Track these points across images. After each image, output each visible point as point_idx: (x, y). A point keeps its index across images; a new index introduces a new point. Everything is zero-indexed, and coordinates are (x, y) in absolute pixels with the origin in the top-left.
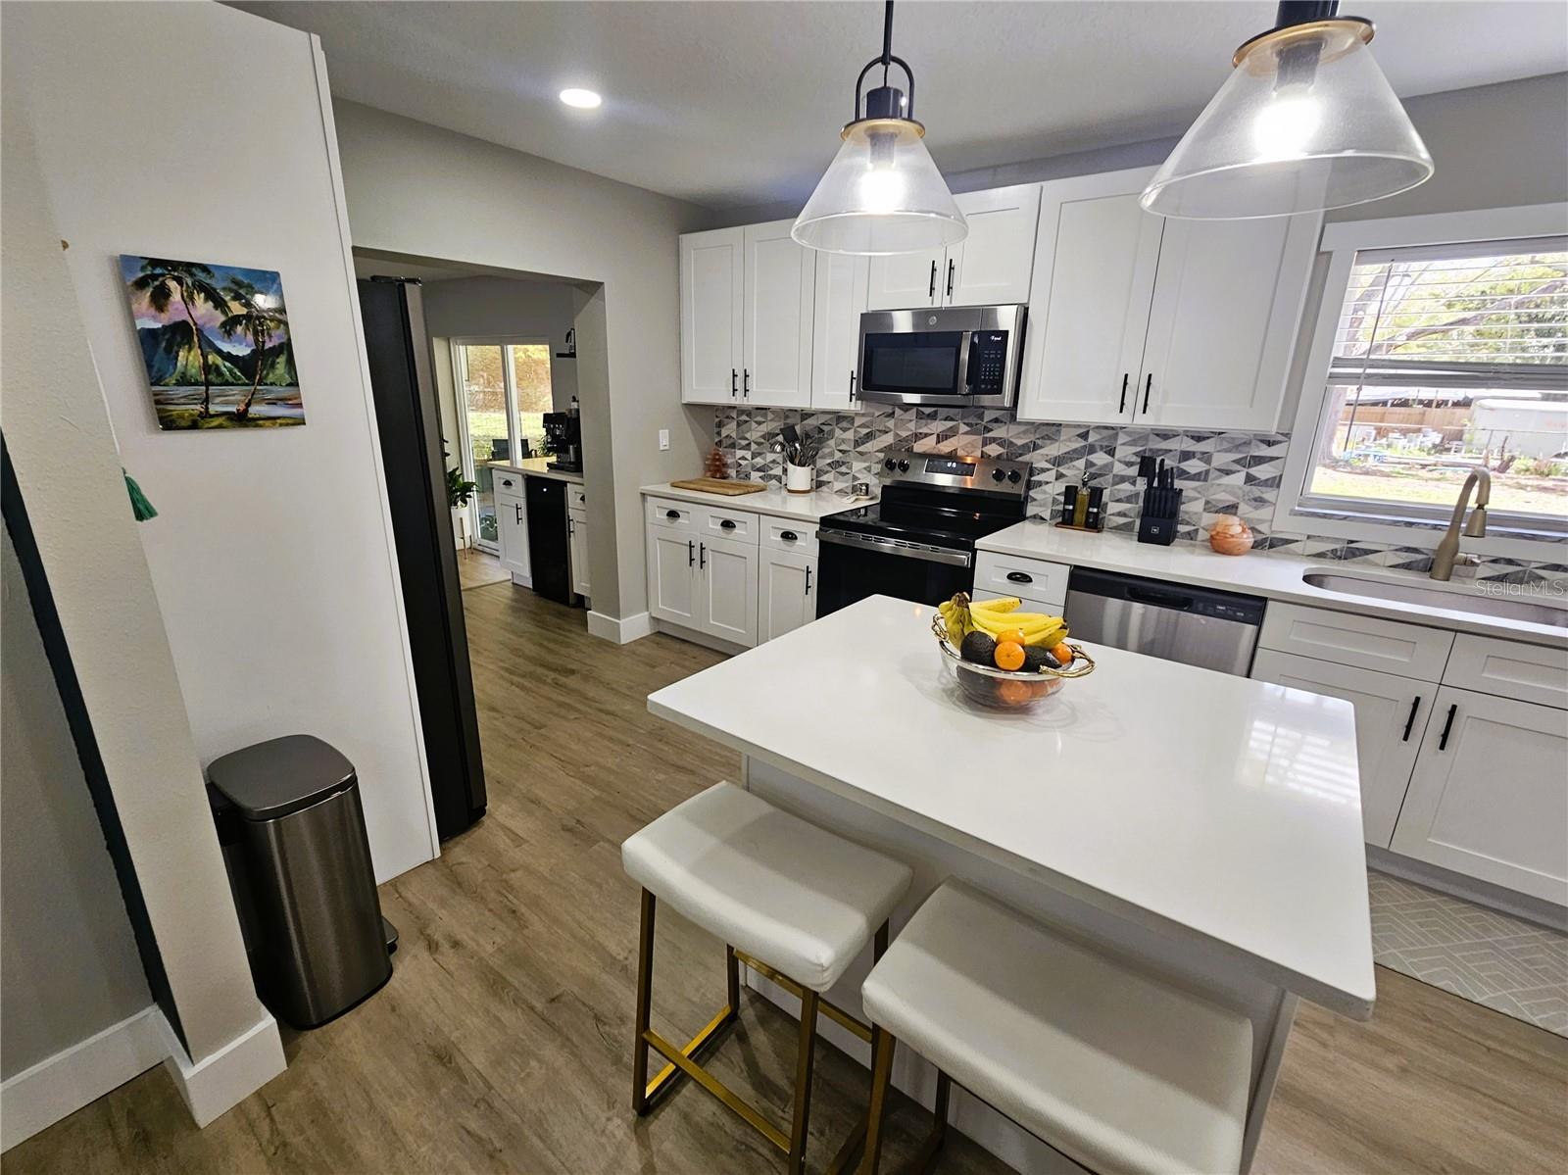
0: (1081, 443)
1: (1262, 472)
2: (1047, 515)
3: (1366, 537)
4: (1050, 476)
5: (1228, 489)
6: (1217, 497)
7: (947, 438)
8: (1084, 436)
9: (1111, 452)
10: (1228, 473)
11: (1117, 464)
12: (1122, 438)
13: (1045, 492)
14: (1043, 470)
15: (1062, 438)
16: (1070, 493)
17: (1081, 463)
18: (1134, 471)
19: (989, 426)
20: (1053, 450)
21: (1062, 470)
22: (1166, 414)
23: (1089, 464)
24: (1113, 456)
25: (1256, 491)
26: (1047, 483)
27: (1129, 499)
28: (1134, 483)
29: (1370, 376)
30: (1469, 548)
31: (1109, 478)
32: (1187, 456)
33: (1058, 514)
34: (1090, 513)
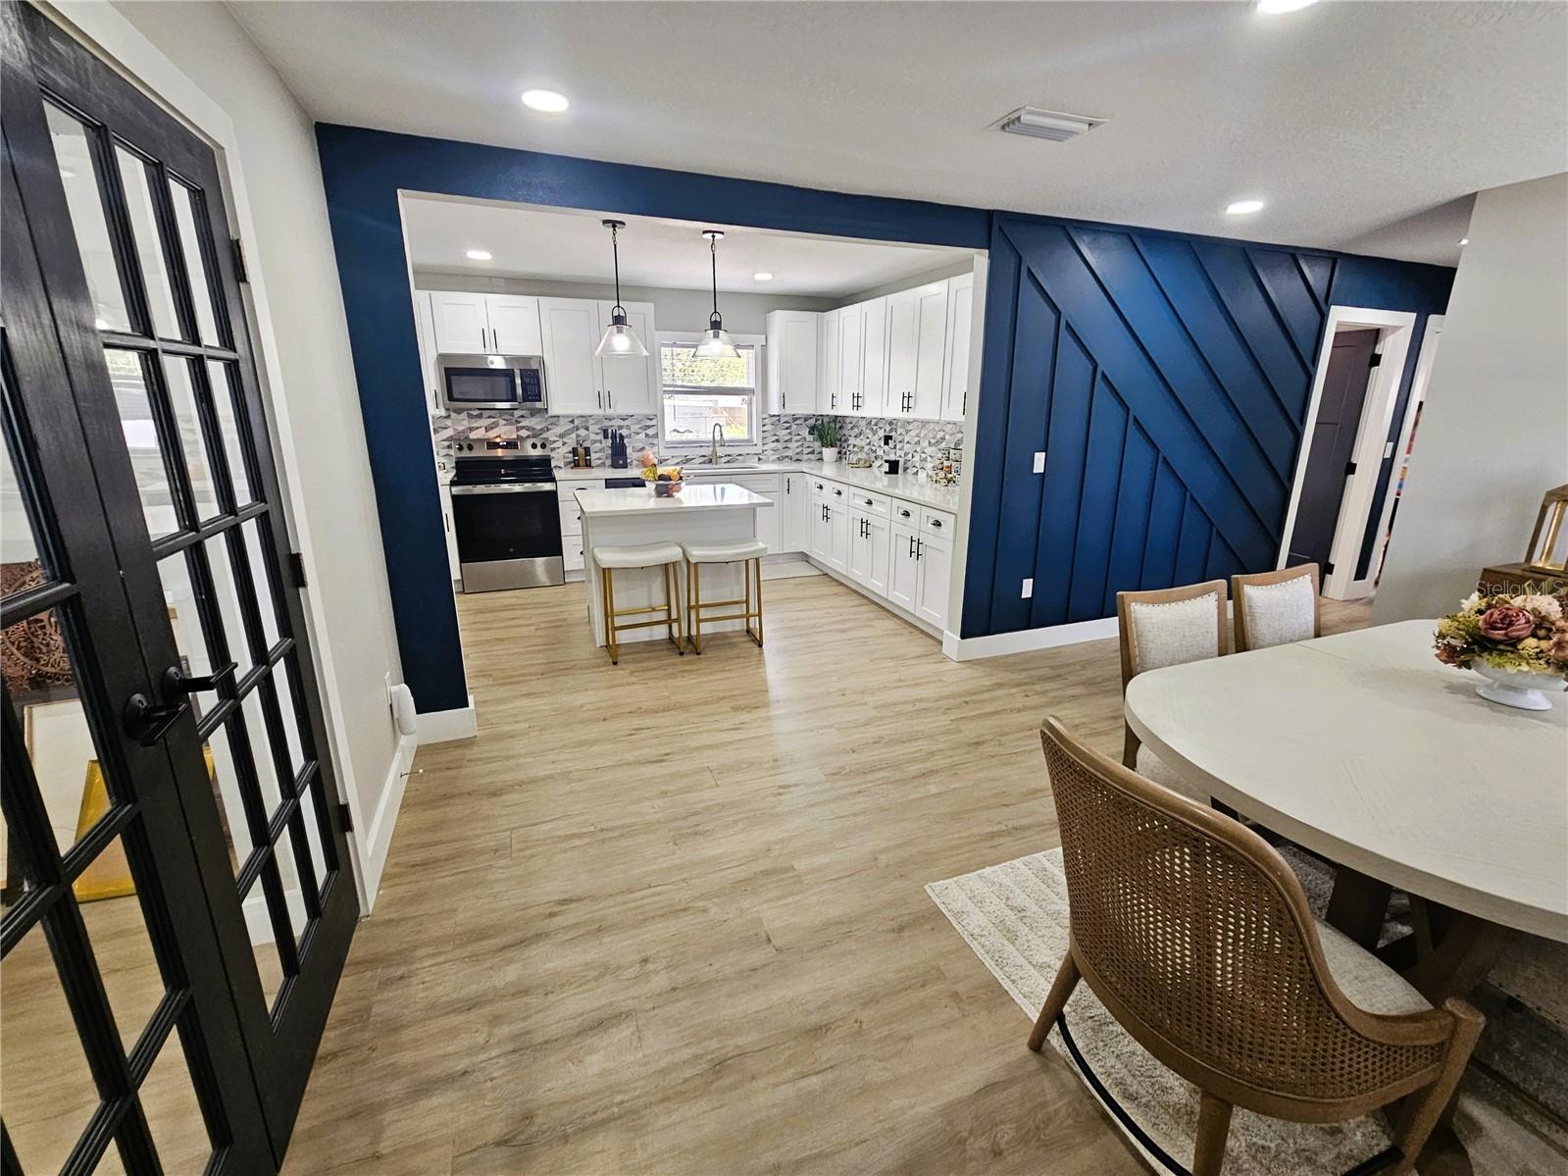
0: (572, 425)
1: (651, 432)
2: (562, 465)
3: (691, 453)
4: (559, 444)
5: (640, 441)
6: (636, 445)
7: (492, 428)
8: (572, 422)
9: (587, 429)
10: (638, 434)
11: (591, 434)
12: (591, 421)
13: (558, 453)
14: (555, 442)
16: (574, 451)
17: (574, 436)
18: (601, 437)
19: (520, 420)
20: (558, 430)
21: (564, 440)
22: (620, 408)
23: (578, 436)
25: (650, 440)
26: (559, 448)
27: (600, 451)
28: (601, 443)
29: (675, 391)
30: (720, 451)
31: (589, 441)
32: (620, 427)
33: (570, 463)
34: (586, 460)
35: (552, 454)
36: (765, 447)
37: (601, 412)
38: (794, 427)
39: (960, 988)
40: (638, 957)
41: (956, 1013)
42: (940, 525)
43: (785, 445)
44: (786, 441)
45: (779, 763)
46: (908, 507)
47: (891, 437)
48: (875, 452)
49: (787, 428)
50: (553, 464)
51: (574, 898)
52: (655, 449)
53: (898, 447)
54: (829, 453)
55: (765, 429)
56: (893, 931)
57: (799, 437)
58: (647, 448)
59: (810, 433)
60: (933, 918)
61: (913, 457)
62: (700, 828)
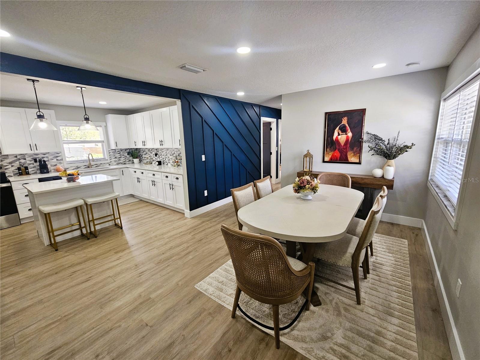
1: (59, 158)
2: (12, 175)
3: (79, 165)
4: (9, 166)
5: (54, 162)
6: (52, 164)
8: (16, 157)
9: (25, 159)
10: (53, 159)
11: (27, 161)
12: (26, 156)
13: (9, 170)
14: (7, 166)
15: (10, 158)
16: (19, 169)
17: (18, 162)
18: (33, 162)
20: (8, 161)
21: (12, 165)
22: (42, 150)
23: (20, 162)
24: (26, 160)
25: (59, 162)
26: (9, 168)
27: (33, 167)
29: (69, 143)
31: (27, 164)
32: (43, 158)
33: (17, 174)
34: (26, 172)
35: (6, 171)
36: (111, 160)
37: (32, 152)
38: (121, 153)
39: (211, 311)
40: (94, 356)
41: (211, 318)
42: (178, 179)
43: (119, 159)
44: (119, 158)
45: (138, 266)
46: (167, 175)
47: (157, 154)
48: (152, 159)
49: (119, 154)
50: (7, 175)
51: (56, 349)
52: (62, 165)
53: (160, 157)
54: (136, 161)
55: (110, 154)
56: (188, 303)
57: (124, 156)
58: (58, 165)
59: (128, 154)
60: (199, 294)
61: (165, 159)
62: (111, 299)
